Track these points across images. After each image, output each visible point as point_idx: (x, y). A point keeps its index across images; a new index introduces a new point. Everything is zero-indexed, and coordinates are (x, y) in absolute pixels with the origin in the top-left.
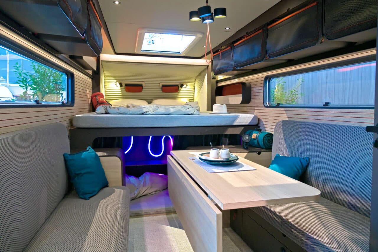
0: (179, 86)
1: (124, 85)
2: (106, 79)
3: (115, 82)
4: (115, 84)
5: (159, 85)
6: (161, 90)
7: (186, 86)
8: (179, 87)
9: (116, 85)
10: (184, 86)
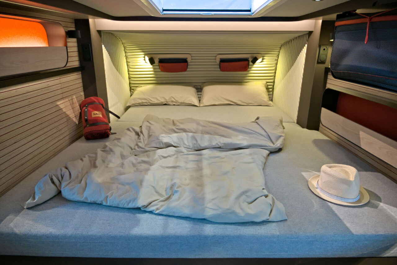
0: (250, 60)
1: (157, 61)
2: (127, 51)
3: (143, 56)
4: (144, 59)
5: (215, 59)
6: (218, 66)
7: (263, 59)
8: (250, 62)
9: (145, 60)
10: (260, 60)
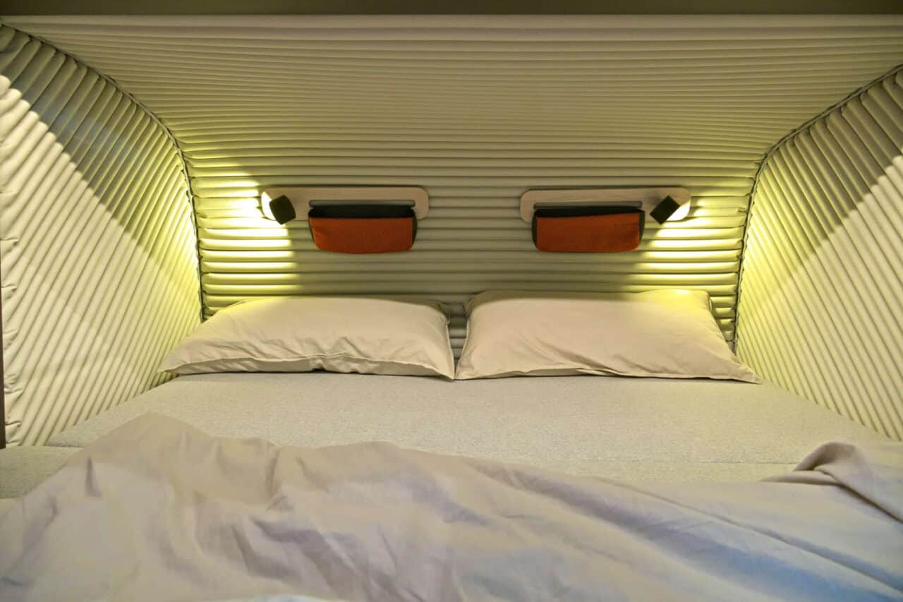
0: (648, 209)
1: (302, 211)
2: (197, 175)
3: (256, 193)
4: (256, 203)
5: (518, 208)
6: (529, 235)
7: (693, 209)
8: (648, 217)
9: (260, 208)
10: (682, 211)
